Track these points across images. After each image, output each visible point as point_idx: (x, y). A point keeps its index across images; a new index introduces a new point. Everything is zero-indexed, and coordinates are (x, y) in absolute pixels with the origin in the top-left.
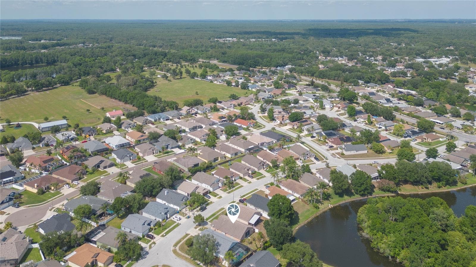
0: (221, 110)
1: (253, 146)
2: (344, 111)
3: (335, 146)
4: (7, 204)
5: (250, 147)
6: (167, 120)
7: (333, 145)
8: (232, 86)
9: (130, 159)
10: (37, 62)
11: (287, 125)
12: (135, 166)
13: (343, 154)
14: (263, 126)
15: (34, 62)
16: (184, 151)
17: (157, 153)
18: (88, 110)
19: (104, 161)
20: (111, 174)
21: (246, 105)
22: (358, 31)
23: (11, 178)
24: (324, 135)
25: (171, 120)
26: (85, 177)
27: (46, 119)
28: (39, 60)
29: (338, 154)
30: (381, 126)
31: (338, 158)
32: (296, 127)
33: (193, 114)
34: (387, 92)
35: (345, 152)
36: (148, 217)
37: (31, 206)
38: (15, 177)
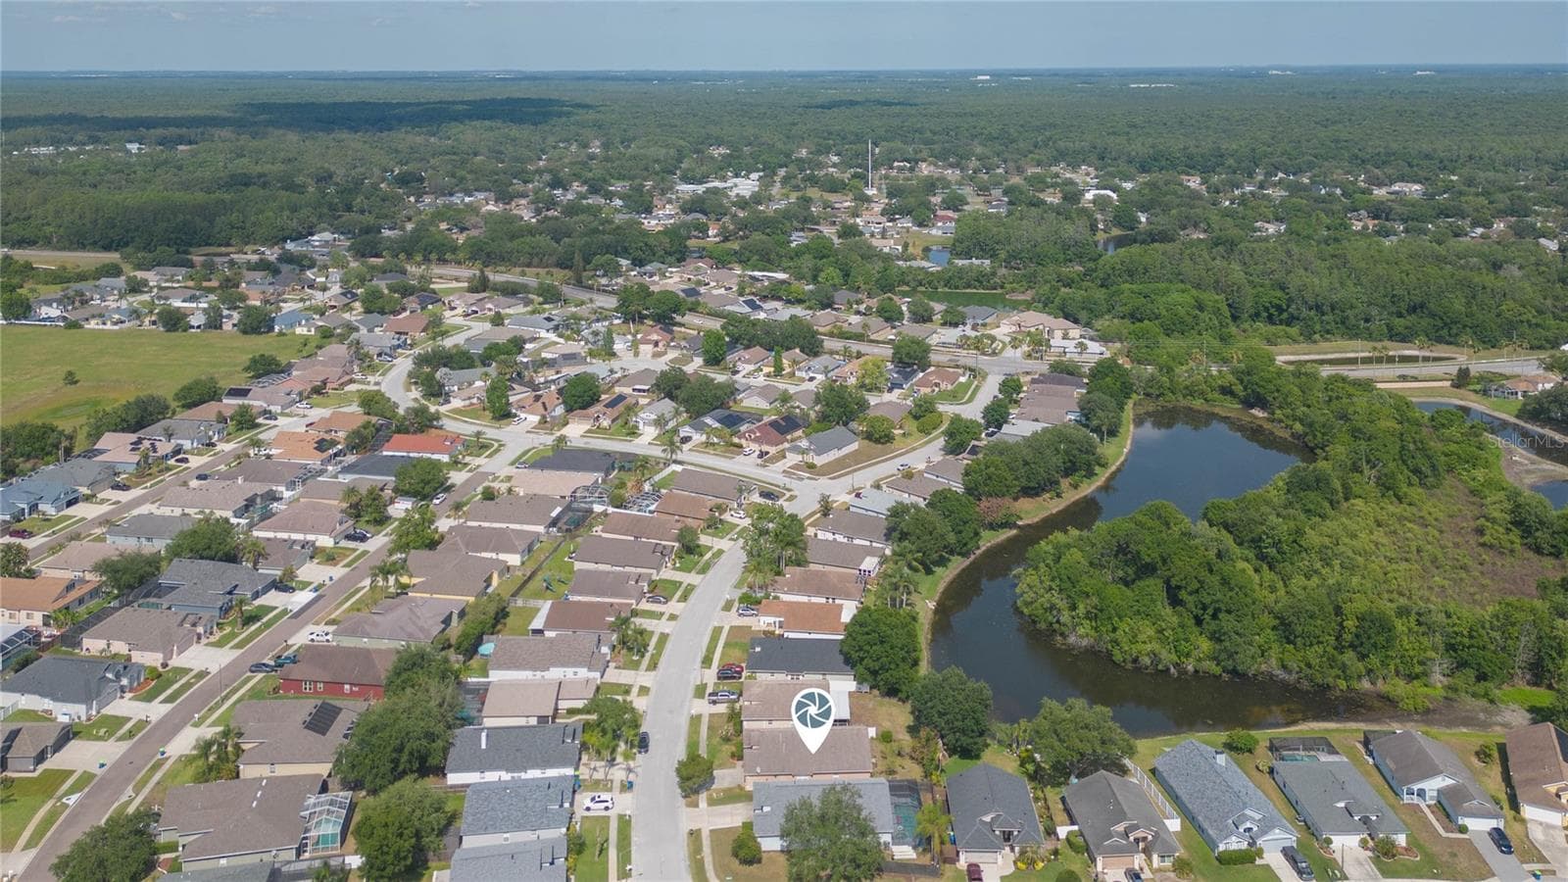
0: (260, 420)
2: (680, 352)
3: (772, 450)
6: (70, 504)
7: (765, 448)
8: (193, 327)
9: (123, 690)
11: (567, 423)
12: (169, 706)
13: (811, 467)
14: (496, 445)
16: (313, 595)
17: (211, 633)
19: (19, 731)
20: (99, 772)
21: (342, 385)
22: (421, 108)
24: (717, 425)
25: (88, 498)
29: (796, 467)
30: (812, 375)
31: (808, 478)
32: (605, 423)
33: (165, 457)
34: (713, 284)
35: (811, 458)
36: (497, 843)
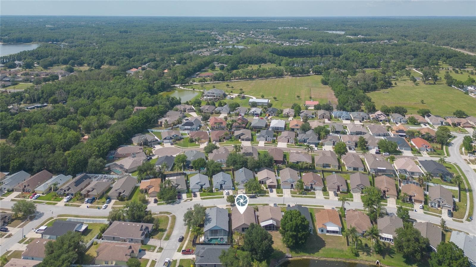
1: (385, 169)
4: (168, 141)
5: (378, 168)
6: (347, 119)
10: (326, 54)
12: (264, 146)
15: (323, 53)
17: (292, 143)
18: (298, 97)
19: (244, 134)
21: (465, 127)
23: (190, 127)
26: (225, 142)
27: (263, 97)
28: (328, 52)
33: (381, 121)
37: (178, 147)
38: (192, 127)
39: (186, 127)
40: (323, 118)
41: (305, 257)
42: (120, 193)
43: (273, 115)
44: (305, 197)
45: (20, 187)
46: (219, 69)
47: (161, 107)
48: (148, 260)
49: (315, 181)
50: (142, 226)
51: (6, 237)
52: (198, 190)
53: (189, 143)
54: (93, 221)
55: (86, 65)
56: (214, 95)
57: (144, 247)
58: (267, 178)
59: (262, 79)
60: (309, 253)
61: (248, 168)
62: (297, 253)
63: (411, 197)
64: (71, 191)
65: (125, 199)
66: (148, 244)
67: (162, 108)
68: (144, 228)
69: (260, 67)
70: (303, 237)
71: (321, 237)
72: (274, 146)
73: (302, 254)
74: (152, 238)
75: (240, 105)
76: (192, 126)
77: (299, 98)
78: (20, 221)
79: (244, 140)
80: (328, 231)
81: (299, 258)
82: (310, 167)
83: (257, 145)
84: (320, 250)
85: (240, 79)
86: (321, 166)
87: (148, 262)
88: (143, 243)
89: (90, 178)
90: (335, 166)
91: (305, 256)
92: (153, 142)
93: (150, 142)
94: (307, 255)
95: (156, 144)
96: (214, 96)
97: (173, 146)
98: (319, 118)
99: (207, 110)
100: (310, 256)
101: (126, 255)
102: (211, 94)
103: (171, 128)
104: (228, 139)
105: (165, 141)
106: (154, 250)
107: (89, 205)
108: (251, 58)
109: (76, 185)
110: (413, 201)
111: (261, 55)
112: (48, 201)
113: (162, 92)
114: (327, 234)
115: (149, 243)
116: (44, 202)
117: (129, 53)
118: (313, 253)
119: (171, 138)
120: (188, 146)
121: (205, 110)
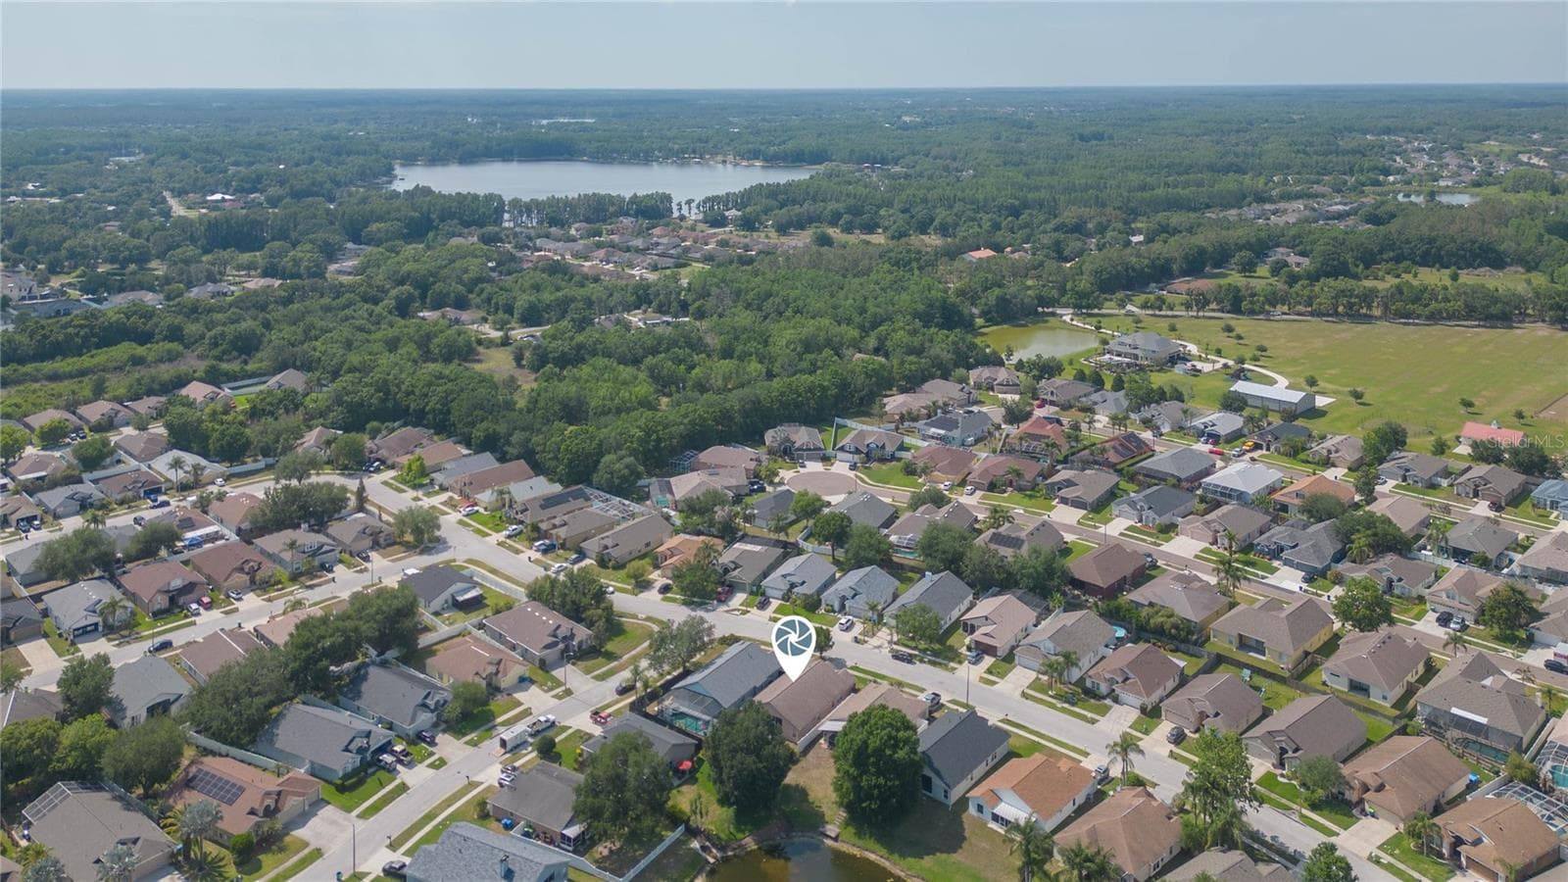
1: (1483, 720)
4: (853, 457)
5: (1455, 711)
23: (942, 432)
26: (1006, 495)
37: (860, 478)
38: (948, 433)
39: (933, 430)
40: (1476, 495)
41: (872, 857)
42: (606, 547)
43: (1272, 448)
44: (1063, 710)
45: (456, 482)
46: (1268, 274)
47: (911, 363)
48: (520, 704)
49: (1131, 675)
50: (559, 627)
51: (357, 572)
52: (780, 594)
53: (901, 475)
54: (506, 588)
55: (880, 231)
56: (1135, 352)
57: (539, 675)
58: (987, 618)
59: (1405, 324)
60: (891, 851)
61: (962, 579)
62: (859, 834)
63: (1458, 841)
64: (528, 518)
65: (610, 564)
66: (554, 673)
67: (913, 367)
68: (562, 633)
69: (1455, 277)
70: (876, 792)
71: (966, 826)
72: (1152, 543)
73: (871, 843)
74: (574, 664)
75: (1186, 397)
76: (951, 430)
77: (1470, 410)
78: (403, 549)
79: (1067, 504)
80: (996, 818)
81: (856, 851)
82: (1173, 631)
83: (1096, 527)
84: (928, 854)
85: (1312, 314)
86: (1231, 642)
87: (516, 707)
88: (544, 666)
89: (587, 499)
90: (1281, 654)
91: (876, 855)
92: (810, 450)
93: (798, 449)
94: (884, 852)
95: (810, 459)
96: (1136, 357)
97: (852, 474)
98: (1458, 494)
99: (1052, 393)
100: (887, 859)
101: (477, 674)
102: (1128, 350)
103: (893, 426)
104: (1020, 489)
105: (840, 455)
106: (551, 689)
107: (538, 555)
108: (1432, 241)
109: (543, 507)
110: (1463, 859)
111: (1484, 234)
112: (480, 527)
113: (997, 324)
114: (993, 825)
115: (558, 673)
116: (471, 526)
117: (1017, 203)
118: (903, 855)
119: (858, 451)
120: (888, 483)
121: (1046, 394)
